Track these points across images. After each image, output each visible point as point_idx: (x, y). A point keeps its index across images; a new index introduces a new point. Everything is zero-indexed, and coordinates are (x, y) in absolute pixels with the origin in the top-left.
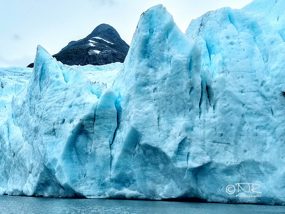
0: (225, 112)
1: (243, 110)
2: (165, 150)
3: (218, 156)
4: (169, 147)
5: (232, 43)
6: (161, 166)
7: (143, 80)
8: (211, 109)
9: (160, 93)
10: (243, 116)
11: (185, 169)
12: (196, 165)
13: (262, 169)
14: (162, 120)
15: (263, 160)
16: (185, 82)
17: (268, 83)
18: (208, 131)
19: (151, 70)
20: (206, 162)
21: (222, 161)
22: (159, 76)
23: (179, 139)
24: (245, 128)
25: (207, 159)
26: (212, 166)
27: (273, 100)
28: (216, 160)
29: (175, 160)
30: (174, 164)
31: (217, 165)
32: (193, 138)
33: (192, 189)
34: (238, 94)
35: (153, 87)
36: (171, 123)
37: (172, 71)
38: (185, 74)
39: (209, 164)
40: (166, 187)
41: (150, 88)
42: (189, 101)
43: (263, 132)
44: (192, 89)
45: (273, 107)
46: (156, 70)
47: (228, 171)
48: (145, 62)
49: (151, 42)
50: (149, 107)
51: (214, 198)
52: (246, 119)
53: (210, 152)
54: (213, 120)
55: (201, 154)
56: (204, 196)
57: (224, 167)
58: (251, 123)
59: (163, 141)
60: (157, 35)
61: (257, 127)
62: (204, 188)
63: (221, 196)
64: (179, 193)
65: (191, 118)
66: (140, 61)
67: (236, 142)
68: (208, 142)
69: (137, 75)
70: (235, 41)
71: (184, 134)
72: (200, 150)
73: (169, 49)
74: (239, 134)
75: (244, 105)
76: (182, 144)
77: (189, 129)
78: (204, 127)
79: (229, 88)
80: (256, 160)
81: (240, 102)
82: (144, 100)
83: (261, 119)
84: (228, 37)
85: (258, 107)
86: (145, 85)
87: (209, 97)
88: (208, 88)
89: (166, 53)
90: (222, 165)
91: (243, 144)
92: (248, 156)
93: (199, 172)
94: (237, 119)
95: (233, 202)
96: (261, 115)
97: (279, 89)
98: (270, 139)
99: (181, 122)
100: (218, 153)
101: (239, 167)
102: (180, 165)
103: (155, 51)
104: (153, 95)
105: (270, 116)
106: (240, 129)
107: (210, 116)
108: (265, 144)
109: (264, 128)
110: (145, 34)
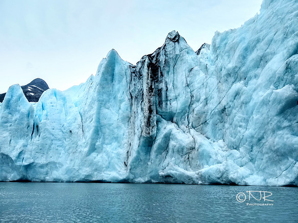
0: (44, 139)
1: (52, 138)
2: (11, 156)
3: (37, 159)
4: (13, 155)
5: (53, 106)
6: (10, 164)
7: (5, 120)
8: (38, 136)
9: (12, 127)
10: (52, 140)
11: (20, 166)
12: (26, 164)
13: (57, 165)
14: (12, 141)
15: (58, 161)
16: (25, 123)
17: (65, 126)
18: (34, 147)
19: (10, 115)
20: (31, 162)
21: (40, 162)
22: (14, 119)
23: (19, 151)
24: (53, 146)
25: (32, 161)
26: (34, 164)
27: (66, 134)
28: (36, 161)
29: (16, 161)
30: (16, 164)
31: (37, 163)
32: (27, 151)
33: (24, 176)
34: (51, 130)
35: (10, 124)
36: (17, 143)
37: (20, 117)
38: (26, 119)
39: (33, 163)
40: (12, 175)
41: (9, 124)
42: (27, 132)
43: (60, 148)
44: (29, 126)
45: (66, 137)
46: (13, 116)
47: (42, 166)
48: (7, 111)
49: (11, 102)
50: (6, 134)
51: (34, 180)
52: (54, 142)
53: (34, 158)
54: (38, 142)
55: (30, 158)
56: (30, 179)
57: (40, 165)
58: (55, 144)
59: (11, 152)
60: (14, 98)
61: (58, 146)
62: (30, 175)
63: (38, 179)
64: (18, 178)
65: (27, 141)
66: (5, 110)
67: (47, 153)
68: (33, 153)
69: (2, 118)
70: (54, 105)
71: (22, 148)
72: (29, 156)
73: (19, 106)
74: (49, 149)
75: (53, 135)
76: (20, 153)
77: (25, 146)
78: (33, 145)
79: (47, 127)
80: (56, 161)
81: (51, 134)
82: (4, 130)
83: (60, 142)
84: (51, 103)
85: (59, 137)
86: (6, 123)
87: (38, 131)
88: (37, 126)
89: (18, 108)
90: (39, 163)
91: (51, 154)
92: (52, 160)
93: (28, 167)
94: (49, 142)
95: (43, 181)
96: (60, 140)
97: (69, 129)
98: (63, 152)
99: (22, 142)
100: (38, 158)
101: (47, 164)
102: (18, 163)
103: (13, 106)
104: (9, 128)
105: (65, 141)
106: (50, 146)
107: (37, 140)
108: (60, 154)
109: (61, 146)
110: (8, 97)
